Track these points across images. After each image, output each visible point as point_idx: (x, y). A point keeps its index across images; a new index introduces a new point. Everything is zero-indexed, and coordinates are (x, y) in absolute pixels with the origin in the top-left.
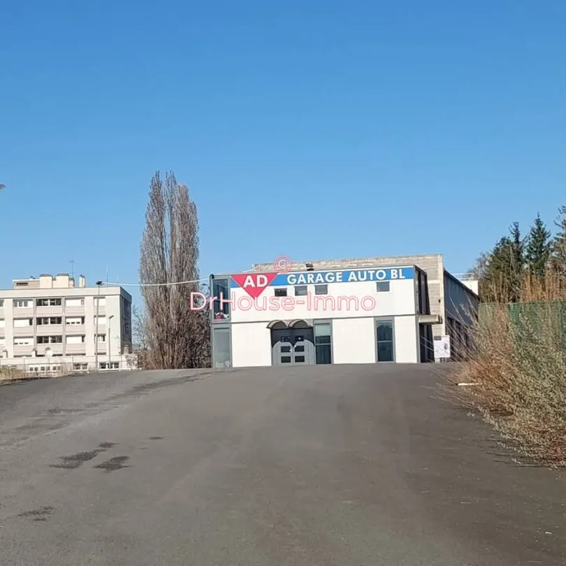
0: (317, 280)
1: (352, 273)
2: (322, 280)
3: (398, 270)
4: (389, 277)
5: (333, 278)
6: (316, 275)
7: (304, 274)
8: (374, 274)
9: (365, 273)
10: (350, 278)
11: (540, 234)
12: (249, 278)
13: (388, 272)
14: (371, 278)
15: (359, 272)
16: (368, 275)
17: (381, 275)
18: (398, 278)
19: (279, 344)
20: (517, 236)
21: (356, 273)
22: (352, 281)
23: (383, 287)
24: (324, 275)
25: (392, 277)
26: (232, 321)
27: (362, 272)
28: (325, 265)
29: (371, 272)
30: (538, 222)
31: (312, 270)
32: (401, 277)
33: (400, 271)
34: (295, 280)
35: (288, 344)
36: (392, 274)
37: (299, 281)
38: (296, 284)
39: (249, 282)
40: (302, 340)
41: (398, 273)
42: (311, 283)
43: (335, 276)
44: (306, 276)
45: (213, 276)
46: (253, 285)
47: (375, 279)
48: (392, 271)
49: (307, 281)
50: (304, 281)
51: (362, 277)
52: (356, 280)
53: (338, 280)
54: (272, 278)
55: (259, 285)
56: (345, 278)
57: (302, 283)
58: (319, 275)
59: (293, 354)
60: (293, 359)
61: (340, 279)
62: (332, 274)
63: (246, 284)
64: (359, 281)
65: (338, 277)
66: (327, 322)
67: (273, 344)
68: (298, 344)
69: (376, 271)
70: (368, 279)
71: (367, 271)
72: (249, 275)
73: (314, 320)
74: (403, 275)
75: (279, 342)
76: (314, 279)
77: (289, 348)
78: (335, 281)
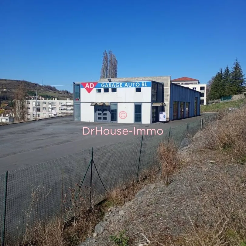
0: (113, 86)
1: (126, 83)
2: (114, 86)
3: (145, 82)
4: (141, 85)
5: (119, 85)
6: (112, 84)
7: (107, 83)
8: (135, 84)
9: (131, 83)
10: (125, 86)
11: (227, 71)
12: (87, 84)
13: (141, 83)
14: (134, 86)
15: (129, 83)
16: (133, 84)
17: (138, 85)
18: (145, 86)
19: (98, 112)
20: (221, 72)
21: (128, 83)
22: (126, 87)
23: (138, 90)
24: (115, 84)
25: (142, 86)
26: (81, 101)
27: (130, 83)
28: (125, 79)
29: (134, 83)
30: (227, 68)
31: (111, 82)
32: (146, 86)
33: (146, 83)
34: (104, 86)
35: (101, 112)
36: (142, 84)
37: (106, 86)
38: (104, 87)
39: (87, 86)
40: (106, 111)
41: (145, 84)
42: (110, 87)
43: (119, 84)
44: (108, 84)
45: (74, 83)
46: (89, 87)
47: (135, 86)
48: (142, 83)
49: (109, 86)
50: (107, 86)
51: (130, 85)
52: (127, 86)
53: (120, 86)
54: (96, 84)
55: (91, 87)
56: (123, 86)
57: (107, 87)
58: (113, 84)
59: (102, 116)
60: (102, 118)
61: (121, 86)
62: (118, 84)
63: (86, 87)
64: (128, 87)
65: (120, 85)
66: (116, 104)
67: (95, 111)
68: (105, 112)
69: (136, 83)
70: (132, 86)
71: (132, 83)
72: (87, 83)
73: (111, 103)
74: (146, 85)
75: (98, 111)
76: (111, 86)
77: (101, 113)
78: (119, 87)
